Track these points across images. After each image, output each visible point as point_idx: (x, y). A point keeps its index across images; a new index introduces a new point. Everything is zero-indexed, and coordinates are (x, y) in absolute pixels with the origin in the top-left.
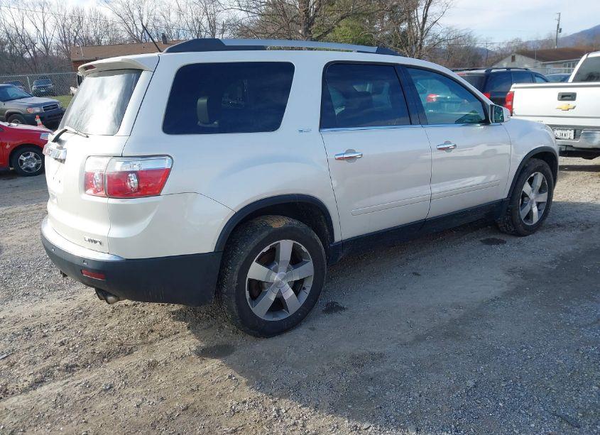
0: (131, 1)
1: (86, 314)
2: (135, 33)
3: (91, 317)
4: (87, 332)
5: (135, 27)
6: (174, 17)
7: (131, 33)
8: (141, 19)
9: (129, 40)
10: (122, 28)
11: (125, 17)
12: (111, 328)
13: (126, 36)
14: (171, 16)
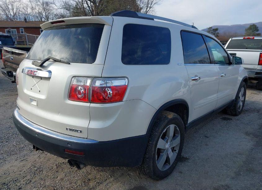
0: (8, 1)
1: (40, 170)
2: (10, 16)
3: (44, 172)
4: (47, 184)
5: (9, 13)
6: (29, 11)
7: (7, 16)
8: (13, 10)
9: (6, 19)
10: (2, 13)
11: (4, 8)
12: (62, 179)
13: (4, 17)
14: (28, 10)
